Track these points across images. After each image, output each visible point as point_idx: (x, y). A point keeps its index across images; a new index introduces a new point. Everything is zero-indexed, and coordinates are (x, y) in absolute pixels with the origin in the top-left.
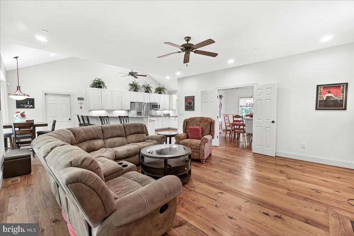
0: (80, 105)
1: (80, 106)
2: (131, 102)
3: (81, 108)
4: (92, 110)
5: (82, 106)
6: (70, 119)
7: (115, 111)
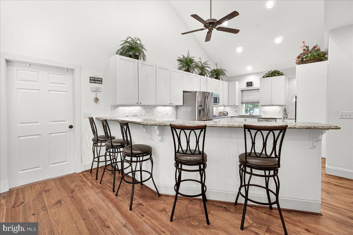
0: (94, 93)
1: (93, 95)
2: (184, 92)
3: (97, 100)
4: (118, 106)
5: (99, 96)
6: (71, 127)
7: (159, 109)
